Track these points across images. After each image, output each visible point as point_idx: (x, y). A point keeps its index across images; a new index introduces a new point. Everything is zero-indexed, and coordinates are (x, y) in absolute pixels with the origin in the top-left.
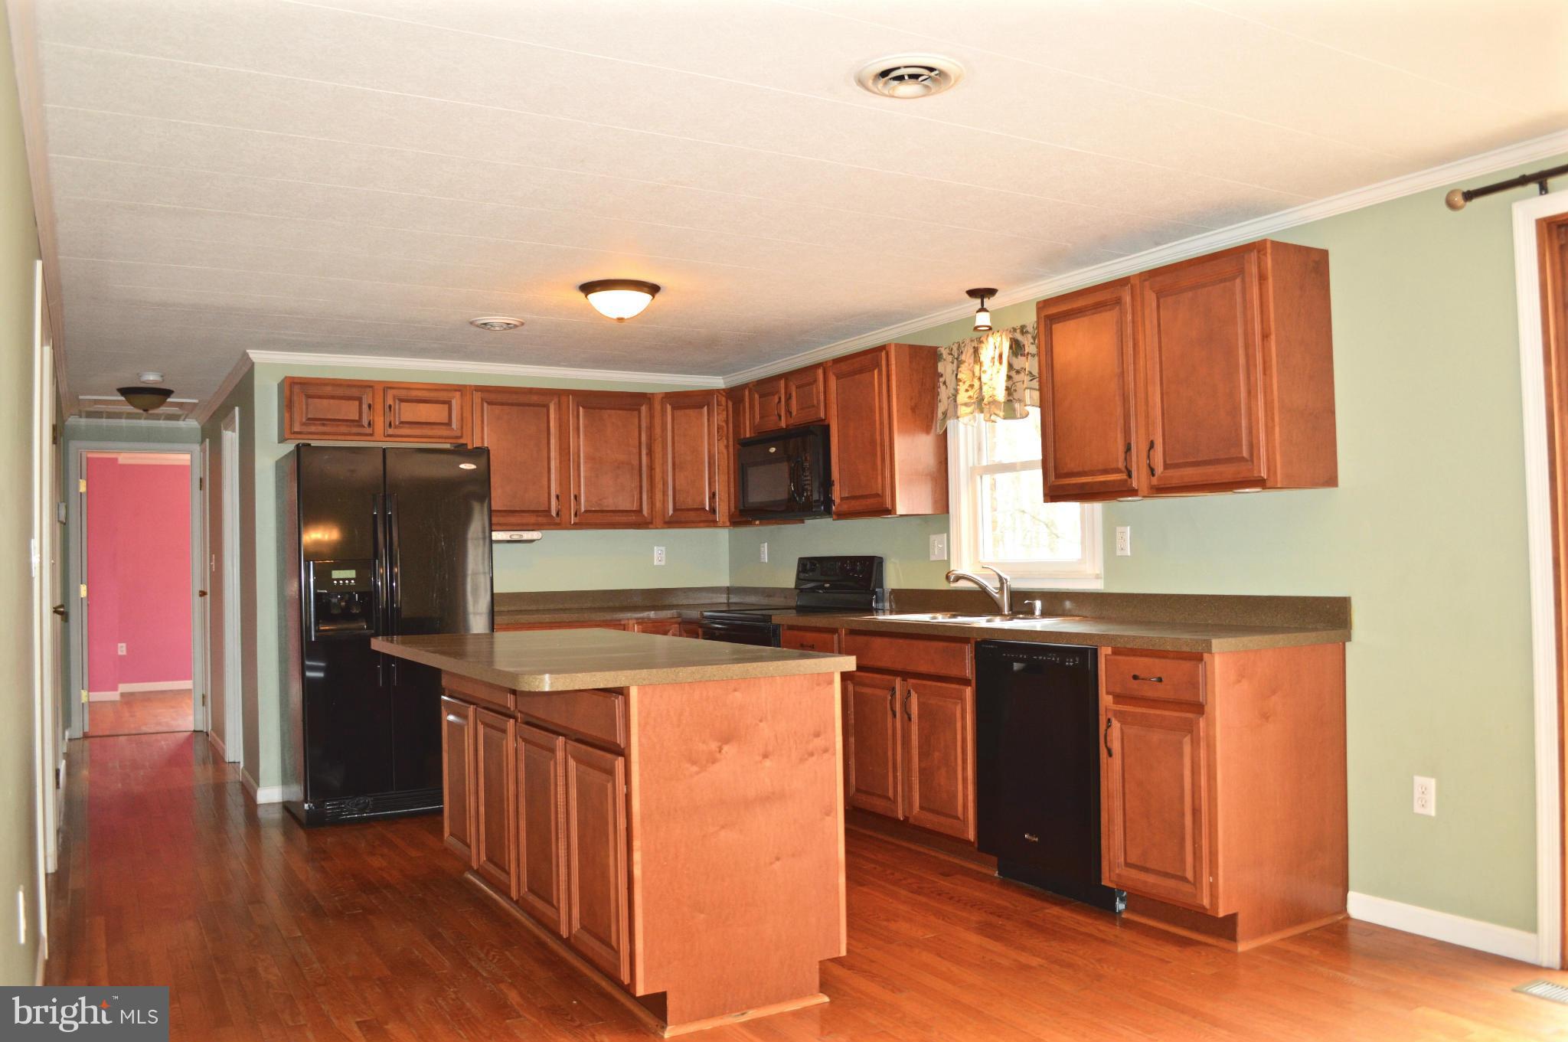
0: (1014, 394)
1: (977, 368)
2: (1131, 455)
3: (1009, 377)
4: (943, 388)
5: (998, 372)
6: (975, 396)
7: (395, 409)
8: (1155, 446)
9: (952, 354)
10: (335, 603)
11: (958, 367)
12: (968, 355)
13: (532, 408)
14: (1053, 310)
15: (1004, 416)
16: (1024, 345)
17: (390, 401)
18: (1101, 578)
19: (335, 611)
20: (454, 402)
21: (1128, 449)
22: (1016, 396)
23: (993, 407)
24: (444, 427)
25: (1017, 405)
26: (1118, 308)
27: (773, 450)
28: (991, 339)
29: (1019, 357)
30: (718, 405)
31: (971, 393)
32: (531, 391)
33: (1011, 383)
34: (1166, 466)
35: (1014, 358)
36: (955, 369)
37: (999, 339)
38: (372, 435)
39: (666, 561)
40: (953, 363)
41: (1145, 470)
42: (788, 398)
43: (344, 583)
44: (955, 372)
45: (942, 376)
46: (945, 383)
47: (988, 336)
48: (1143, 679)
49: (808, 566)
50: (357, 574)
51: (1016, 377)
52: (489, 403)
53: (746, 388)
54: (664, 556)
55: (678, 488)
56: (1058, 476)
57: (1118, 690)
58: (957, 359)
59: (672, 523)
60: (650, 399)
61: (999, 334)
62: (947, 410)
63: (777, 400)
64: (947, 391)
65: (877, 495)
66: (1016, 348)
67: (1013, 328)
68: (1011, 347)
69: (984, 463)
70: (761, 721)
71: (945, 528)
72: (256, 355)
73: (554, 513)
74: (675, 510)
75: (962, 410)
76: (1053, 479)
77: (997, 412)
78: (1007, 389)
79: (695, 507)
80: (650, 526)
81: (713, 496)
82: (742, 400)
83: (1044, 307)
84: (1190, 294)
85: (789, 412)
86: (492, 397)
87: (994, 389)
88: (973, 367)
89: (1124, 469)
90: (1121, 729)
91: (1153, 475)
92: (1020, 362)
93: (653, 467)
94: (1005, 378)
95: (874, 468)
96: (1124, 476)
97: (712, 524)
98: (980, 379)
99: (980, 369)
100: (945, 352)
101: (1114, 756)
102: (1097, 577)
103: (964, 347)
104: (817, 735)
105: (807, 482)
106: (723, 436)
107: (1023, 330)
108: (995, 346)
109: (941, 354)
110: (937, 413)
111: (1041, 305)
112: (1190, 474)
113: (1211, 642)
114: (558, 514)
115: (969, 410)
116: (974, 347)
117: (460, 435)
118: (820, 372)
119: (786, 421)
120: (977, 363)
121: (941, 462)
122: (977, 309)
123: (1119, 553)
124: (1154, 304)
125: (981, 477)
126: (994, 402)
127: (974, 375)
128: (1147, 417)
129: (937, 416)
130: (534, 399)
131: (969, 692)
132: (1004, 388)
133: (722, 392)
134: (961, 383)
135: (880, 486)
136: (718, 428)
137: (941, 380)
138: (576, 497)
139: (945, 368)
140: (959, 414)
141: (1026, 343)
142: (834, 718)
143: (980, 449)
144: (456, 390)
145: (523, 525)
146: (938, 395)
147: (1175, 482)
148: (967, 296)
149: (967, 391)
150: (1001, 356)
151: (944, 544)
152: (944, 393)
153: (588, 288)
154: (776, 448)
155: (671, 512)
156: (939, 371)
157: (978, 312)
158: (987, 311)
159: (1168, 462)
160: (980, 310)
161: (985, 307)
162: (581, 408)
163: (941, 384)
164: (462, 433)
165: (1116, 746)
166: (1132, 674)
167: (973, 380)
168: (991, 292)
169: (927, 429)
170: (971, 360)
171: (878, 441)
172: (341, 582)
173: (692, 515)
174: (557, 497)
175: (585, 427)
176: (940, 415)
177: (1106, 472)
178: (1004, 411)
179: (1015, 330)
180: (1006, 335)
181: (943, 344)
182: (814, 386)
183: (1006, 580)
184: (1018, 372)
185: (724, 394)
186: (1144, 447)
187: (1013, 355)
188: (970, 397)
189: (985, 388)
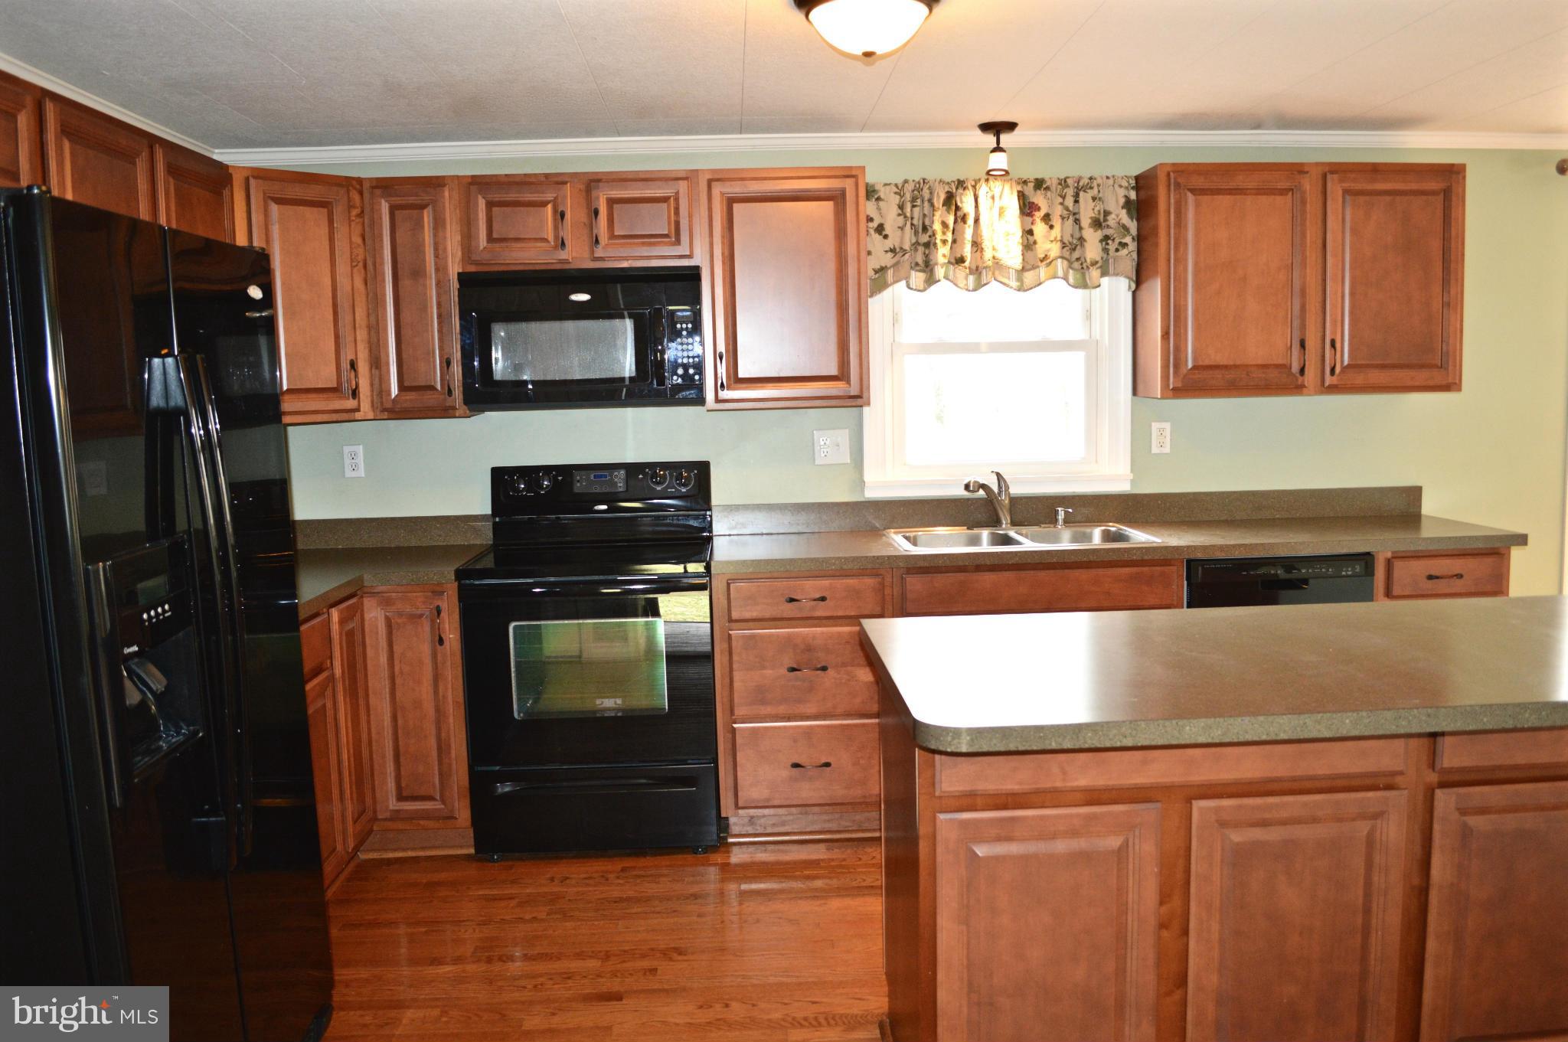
0: (1031, 259)
15: (1016, 287)
18: (1126, 479)
37: (999, 188)
40: (902, 206)
45: (872, 220)
52: (70, 139)
56: (1195, 368)
62: (888, 268)
66: (1026, 204)
68: (1020, 202)
77: (1010, 282)
79: (320, 386)
84: (1387, 198)
91: (1333, 374)
100: (884, 190)
102: (1121, 478)
107: (1036, 184)
109: (875, 191)
122: (991, 148)
123: (1153, 452)
132: (1020, 251)
137: (871, 225)
148: (979, 131)
157: (992, 152)
158: (1004, 151)
161: (1001, 146)
167: (945, 234)
168: (1011, 126)
173: (315, 400)
178: (1017, 281)
180: (1018, 187)
183: (1007, 484)
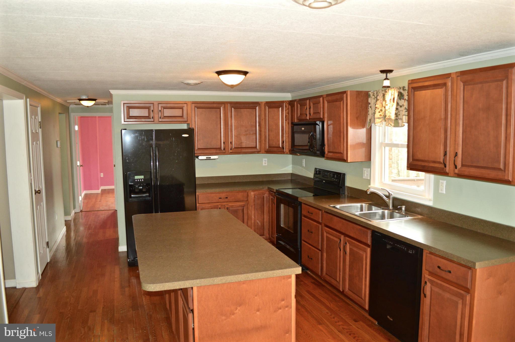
0: (399, 116)
1: (384, 103)
2: (446, 157)
3: (397, 109)
4: (370, 109)
5: (392, 106)
6: (383, 115)
7: (162, 112)
8: (458, 155)
9: (374, 95)
10: (137, 187)
11: (376, 102)
12: (381, 97)
13: (214, 109)
14: (415, 85)
15: (394, 125)
16: (404, 95)
17: (160, 109)
18: (432, 201)
19: (137, 191)
20: (184, 108)
21: (445, 154)
22: (399, 117)
23: (389, 121)
24: (180, 118)
25: (400, 121)
26: (445, 87)
27: (303, 129)
28: (390, 91)
29: (402, 100)
30: (285, 107)
31: (381, 113)
32: (214, 103)
33: (397, 111)
34: (463, 165)
35: (399, 100)
36: (375, 102)
37: (394, 91)
38: (153, 121)
39: (267, 164)
40: (374, 99)
41: (452, 166)
42: (310, 108)
43: (139, 180)
44: (375, 103)
45: (370, 104)
46: (371, 107)
47: (389, 90)
48: (442, 270)
49: (318, 172)
50: (144, 177)
51: (400, 109)
52: (198, 108)
53: (295, 101)
54: (266, 162)
55: (270, 138)
56: (413, 160)
57: (431, 270)
58: (376, 98)
59: (268, 152)
60: (260, 104)
61: (393, 89)
62: (371, 119)
63: (306, 108)
64: (372, 111)
65: (341, 153)
66: (401, 96)
67: (400, 87)
68: (398, 96)
69: (386, 142)
70: (256, 296)
71: (369, 167)
72: (112, 92)
73: (222, 148)
74: (269, 147)
75: (377, 120)
76: (411, 161)
77: (391, 123)
78: (396, 114)
79: (276, 146)
80: (260, 153)
81: (283, 142)
82: (294, 106)
83: (411, 83)
84: (480, 85)
85: (310, 114)
86: (199, 105)
87: (390, 113)
88: (382, 102)
89: (443, 163)
90: (431, 288)
91: (456, 168)
92: (402, 102)
93: (261, 130)
94: (395, 109)
95: (340, 141)
96: (443, 166)
97: (283, 153)
98: (385, 107)
99: (385, 104)
100: (371, 94)
101: (427, 297)
102: (430, 200)
103: (379, 93)
104: (283, 300)
105: (314, 144)
106: (287, 119)
107: (404, 88)
108: (392, 94)
109: (370, 95)
110: (367, 120)
111: (410, 82)
112: (473, 171)
113: (475, 264)
114: (224, 149)
115: (380, 120)
116: (383, 94)
117: (186, 120)
118: (321, 99)
119: (309, 117)
120: (384, 101)
121: (368, 140)
122: (384, 79)
123: (440, 192)
124: (462, 88)
125: (385, 147)
126: (390, 119)
127: (383, 105)
128: (455, 141)
129: (367, 121)
130: (215, 105)
131: (369, 250)
132: (394, 114)
133: (287, 102)
134: (376, 109)
135: (342, 150)
136: (285, 116)
137: (370, 105)
138: (231, 143)
139: (371, 100)
140: (375, 122)
141: (405, 94)
142: (291, 293)
143: (385, 136)
144: (185, 104)
145: (211, 153)
146: (368, 112)
147: (466, 173)
148: (380, 72)
149: (379, 112)
150: (394, 99)
151: (368, 173)
152: (370, 111)
153: (219, 73)
154: (304, 128)
155: (267, 148)
156: (369, 102)
157: (384, 80)
158: (389, 80)
159: (463, 164)
160: (385, 79)
161: (387, 78)
162: (233, 108)
163: (369, 107)
164: (187, 120)
165: (428, 293)
166: (437, 266)
167: (382, 108)
168: (391, 71)
169: (363, 126)
170: (382, 99)
171: (342, 131)
172: (138, 180)
173: (275, 149)
174: (224, 143)
175: (234, 116)
176: (368, 120)
177: (434, 162)
178: (394, 124)
179: (400, 88)
180: (397, 90)
181: (371, 90)
182: (319, 104)
183: (391, 194)
184: (401, 106)
185: (288, 102)
186: (453, 155)
187: (399, 99)
188: (380, 115)
189: (387, 112)
